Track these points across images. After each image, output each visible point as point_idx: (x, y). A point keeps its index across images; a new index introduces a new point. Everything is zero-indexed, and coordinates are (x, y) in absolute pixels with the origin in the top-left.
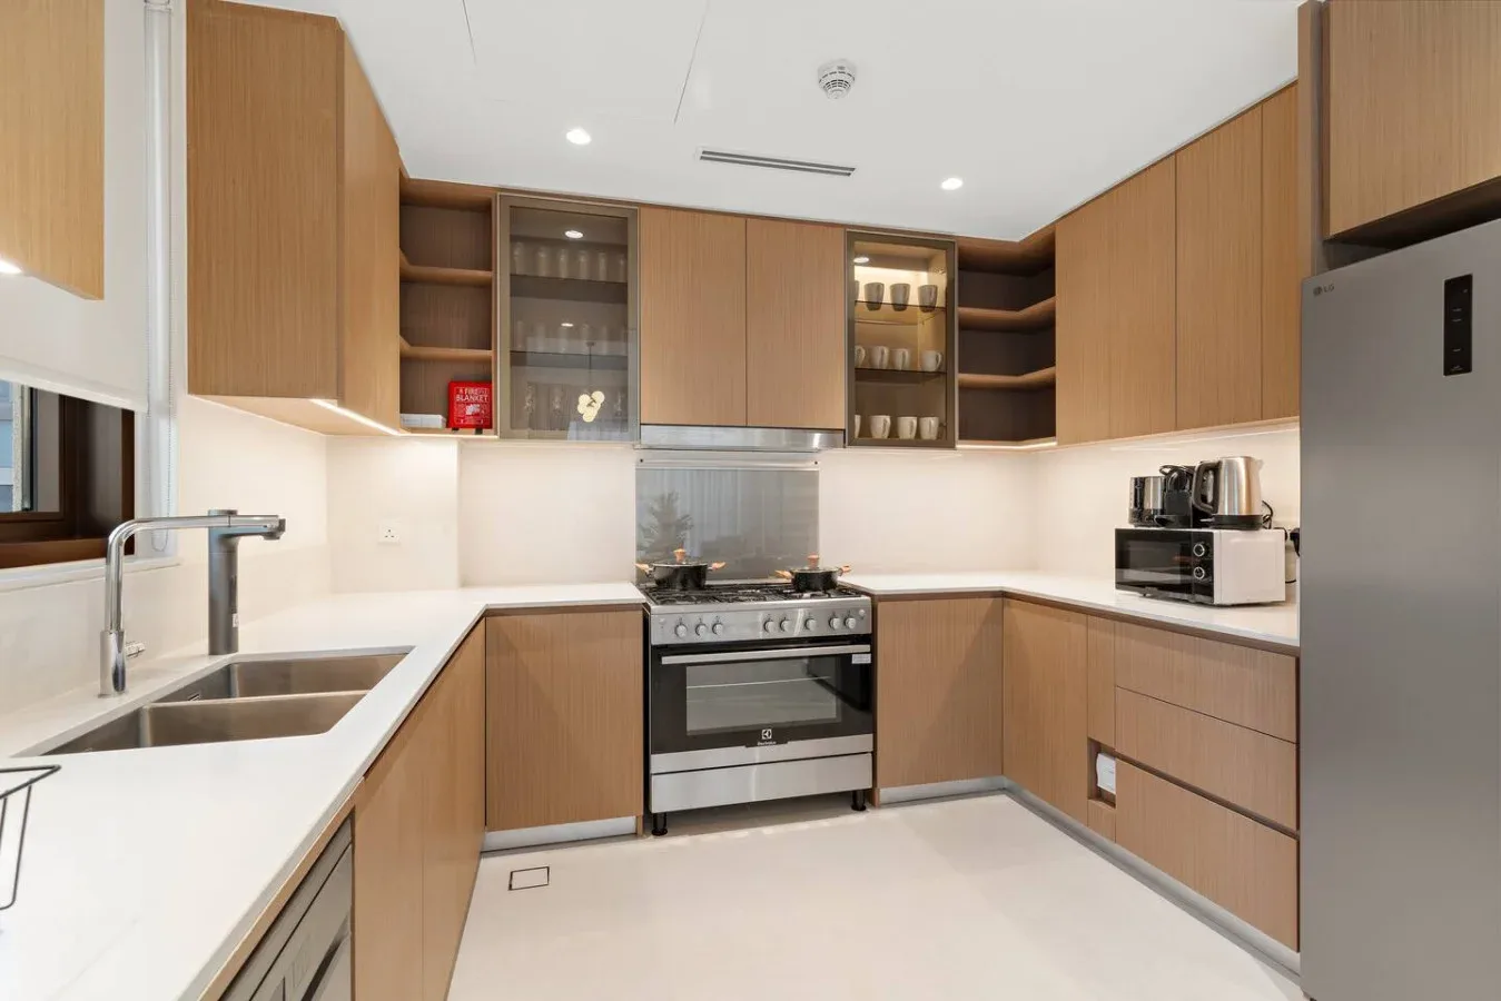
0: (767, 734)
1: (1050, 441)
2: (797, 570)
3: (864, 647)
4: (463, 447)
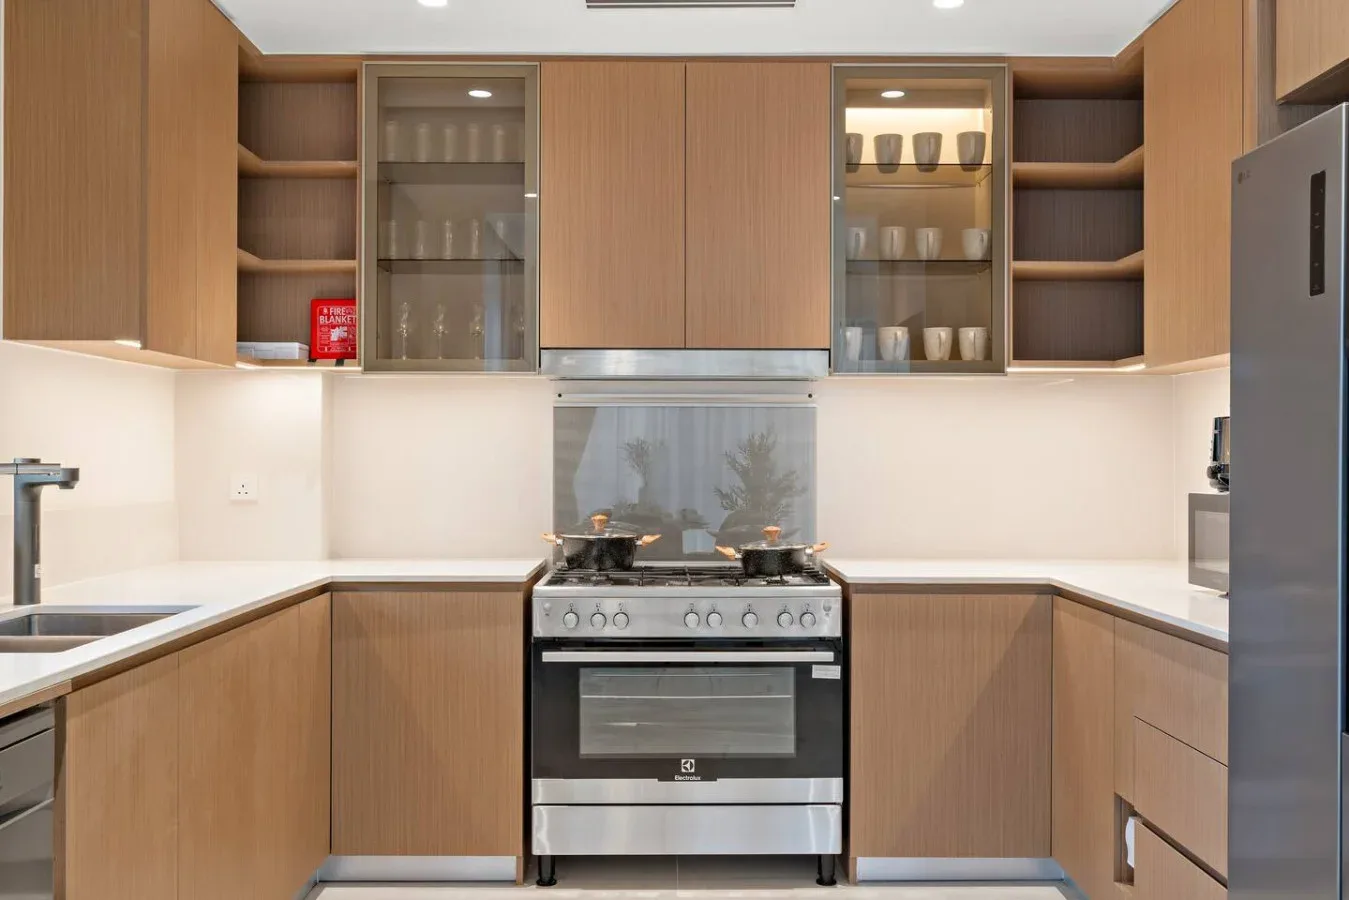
0: (688, 765)
1: (1135, 363)
2: (749, 547)
3: (829, 656)
4: (331, 385)
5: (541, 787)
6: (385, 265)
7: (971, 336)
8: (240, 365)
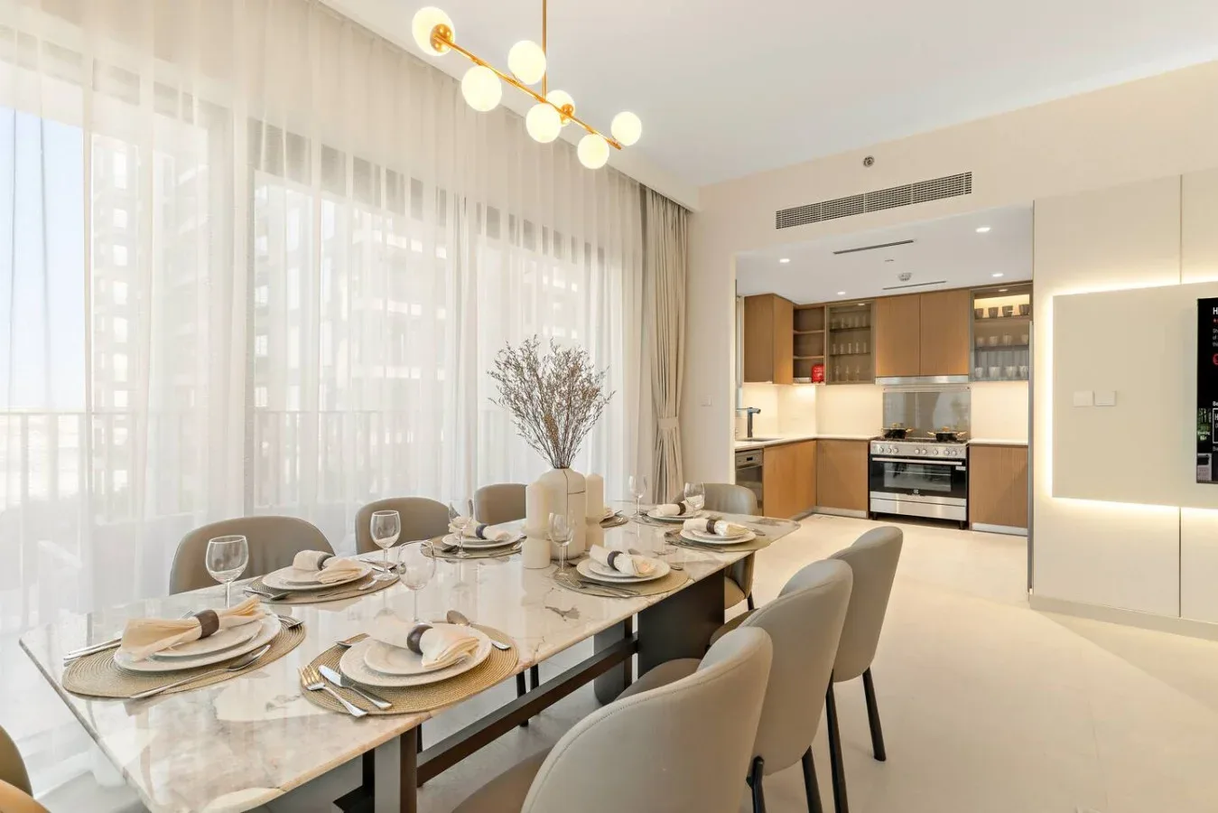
0: (916, 491)
2: (939, 432)
3: (961, 463)
4: (817, 387)
5: (873, 494)
6: (832, 356)
8: (794, 384)
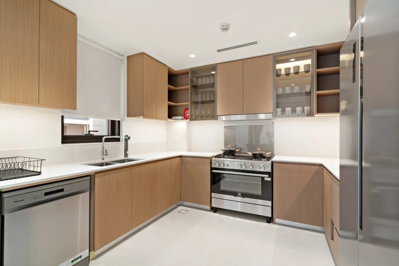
0: (239, 194)
3: (267, 176)
5: (213, 195)
7: (307, 108)
8: (168, 120)
